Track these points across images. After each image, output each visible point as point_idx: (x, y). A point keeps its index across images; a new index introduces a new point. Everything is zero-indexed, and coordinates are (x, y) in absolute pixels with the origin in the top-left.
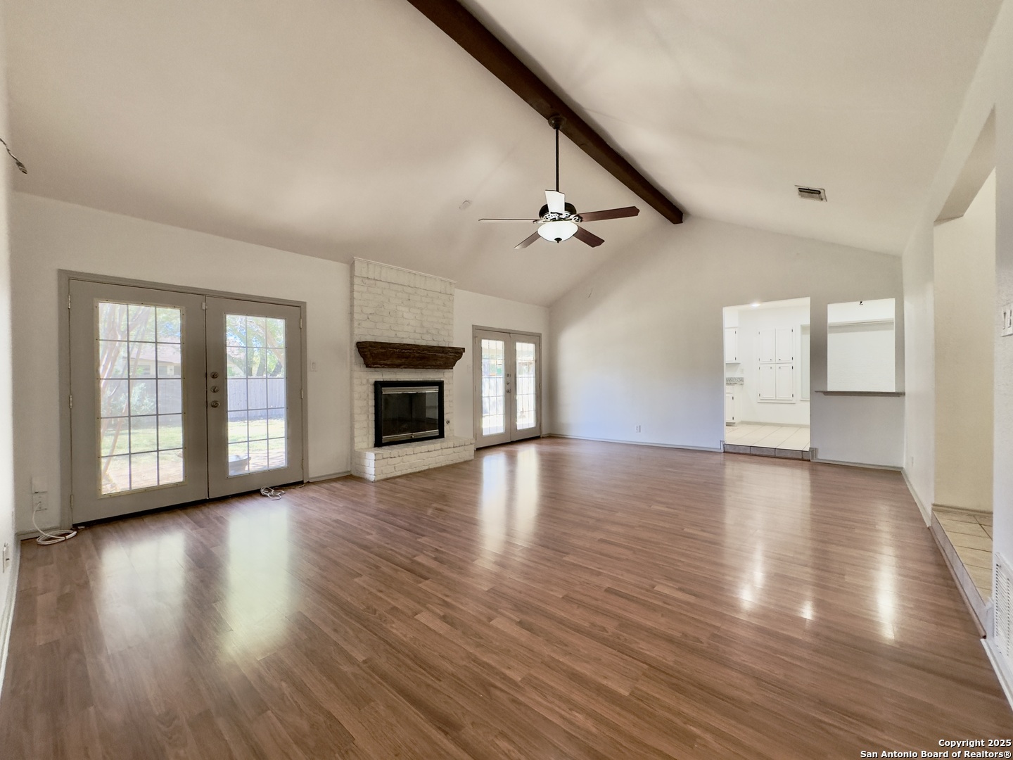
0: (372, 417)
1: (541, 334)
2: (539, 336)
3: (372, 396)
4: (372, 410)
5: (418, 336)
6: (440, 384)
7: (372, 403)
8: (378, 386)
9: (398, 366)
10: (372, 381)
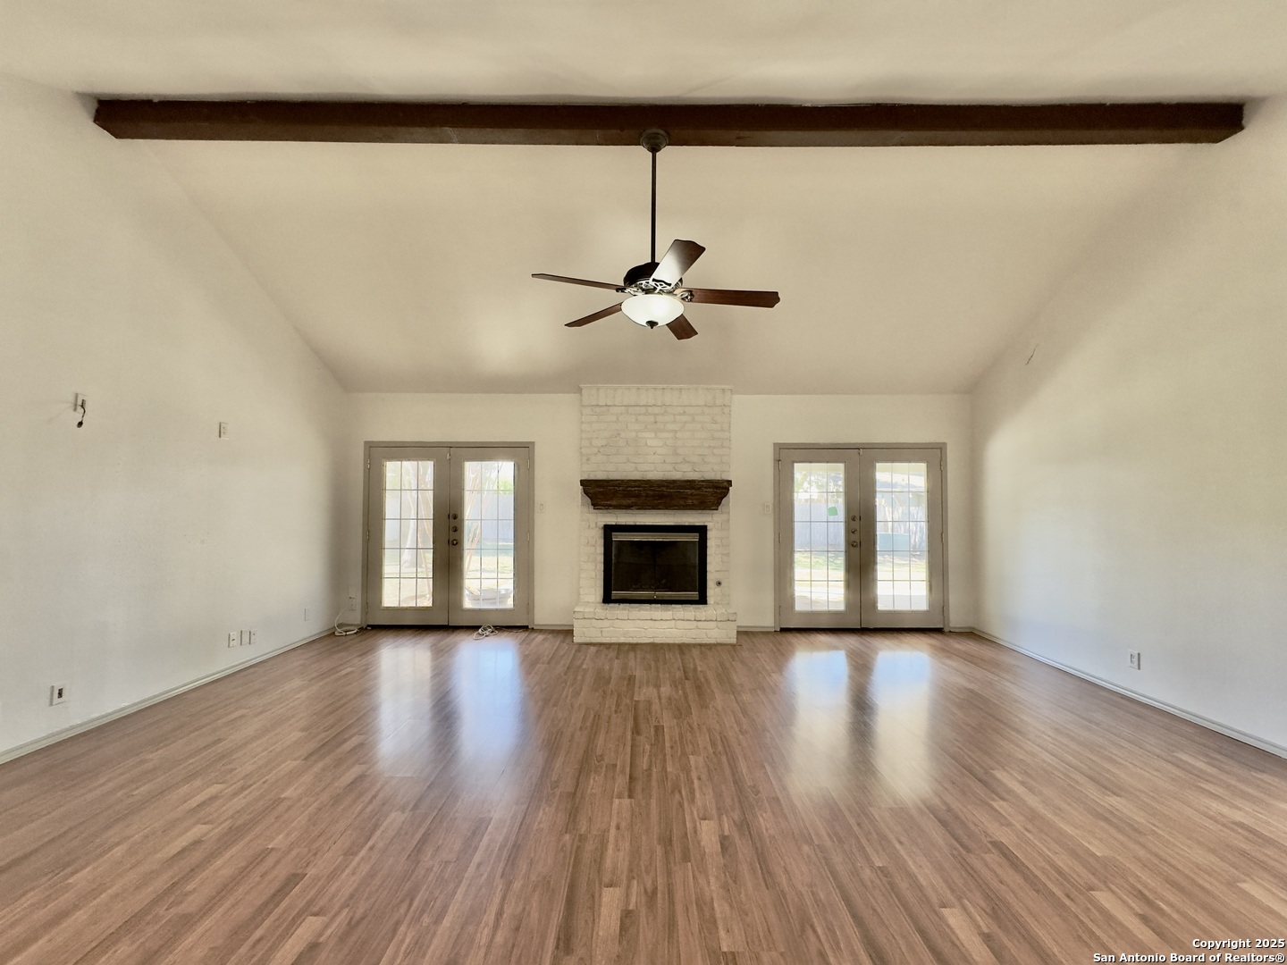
0: (601, 567)
1: (945, 444)
2: (940, 448)
3: (601, 542)
4: (601, 558)
5: (670, 467)
6: (702, 530)
7: (601, 550)
8: (609, 530)
9: (628, 507)
10: (602, 524)
